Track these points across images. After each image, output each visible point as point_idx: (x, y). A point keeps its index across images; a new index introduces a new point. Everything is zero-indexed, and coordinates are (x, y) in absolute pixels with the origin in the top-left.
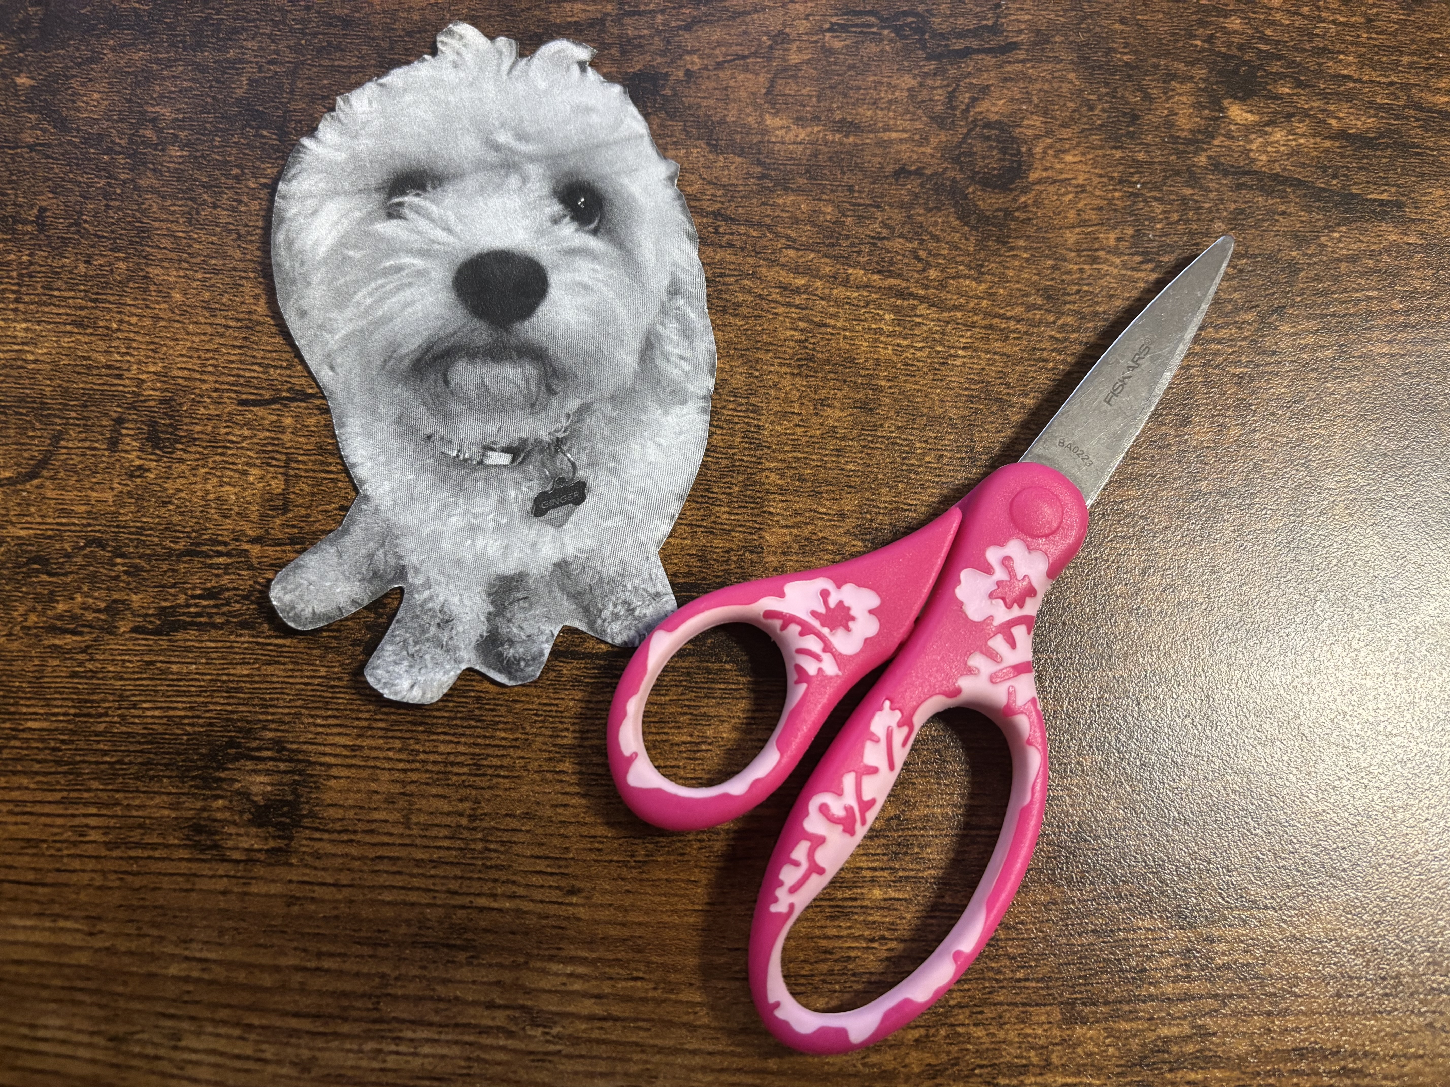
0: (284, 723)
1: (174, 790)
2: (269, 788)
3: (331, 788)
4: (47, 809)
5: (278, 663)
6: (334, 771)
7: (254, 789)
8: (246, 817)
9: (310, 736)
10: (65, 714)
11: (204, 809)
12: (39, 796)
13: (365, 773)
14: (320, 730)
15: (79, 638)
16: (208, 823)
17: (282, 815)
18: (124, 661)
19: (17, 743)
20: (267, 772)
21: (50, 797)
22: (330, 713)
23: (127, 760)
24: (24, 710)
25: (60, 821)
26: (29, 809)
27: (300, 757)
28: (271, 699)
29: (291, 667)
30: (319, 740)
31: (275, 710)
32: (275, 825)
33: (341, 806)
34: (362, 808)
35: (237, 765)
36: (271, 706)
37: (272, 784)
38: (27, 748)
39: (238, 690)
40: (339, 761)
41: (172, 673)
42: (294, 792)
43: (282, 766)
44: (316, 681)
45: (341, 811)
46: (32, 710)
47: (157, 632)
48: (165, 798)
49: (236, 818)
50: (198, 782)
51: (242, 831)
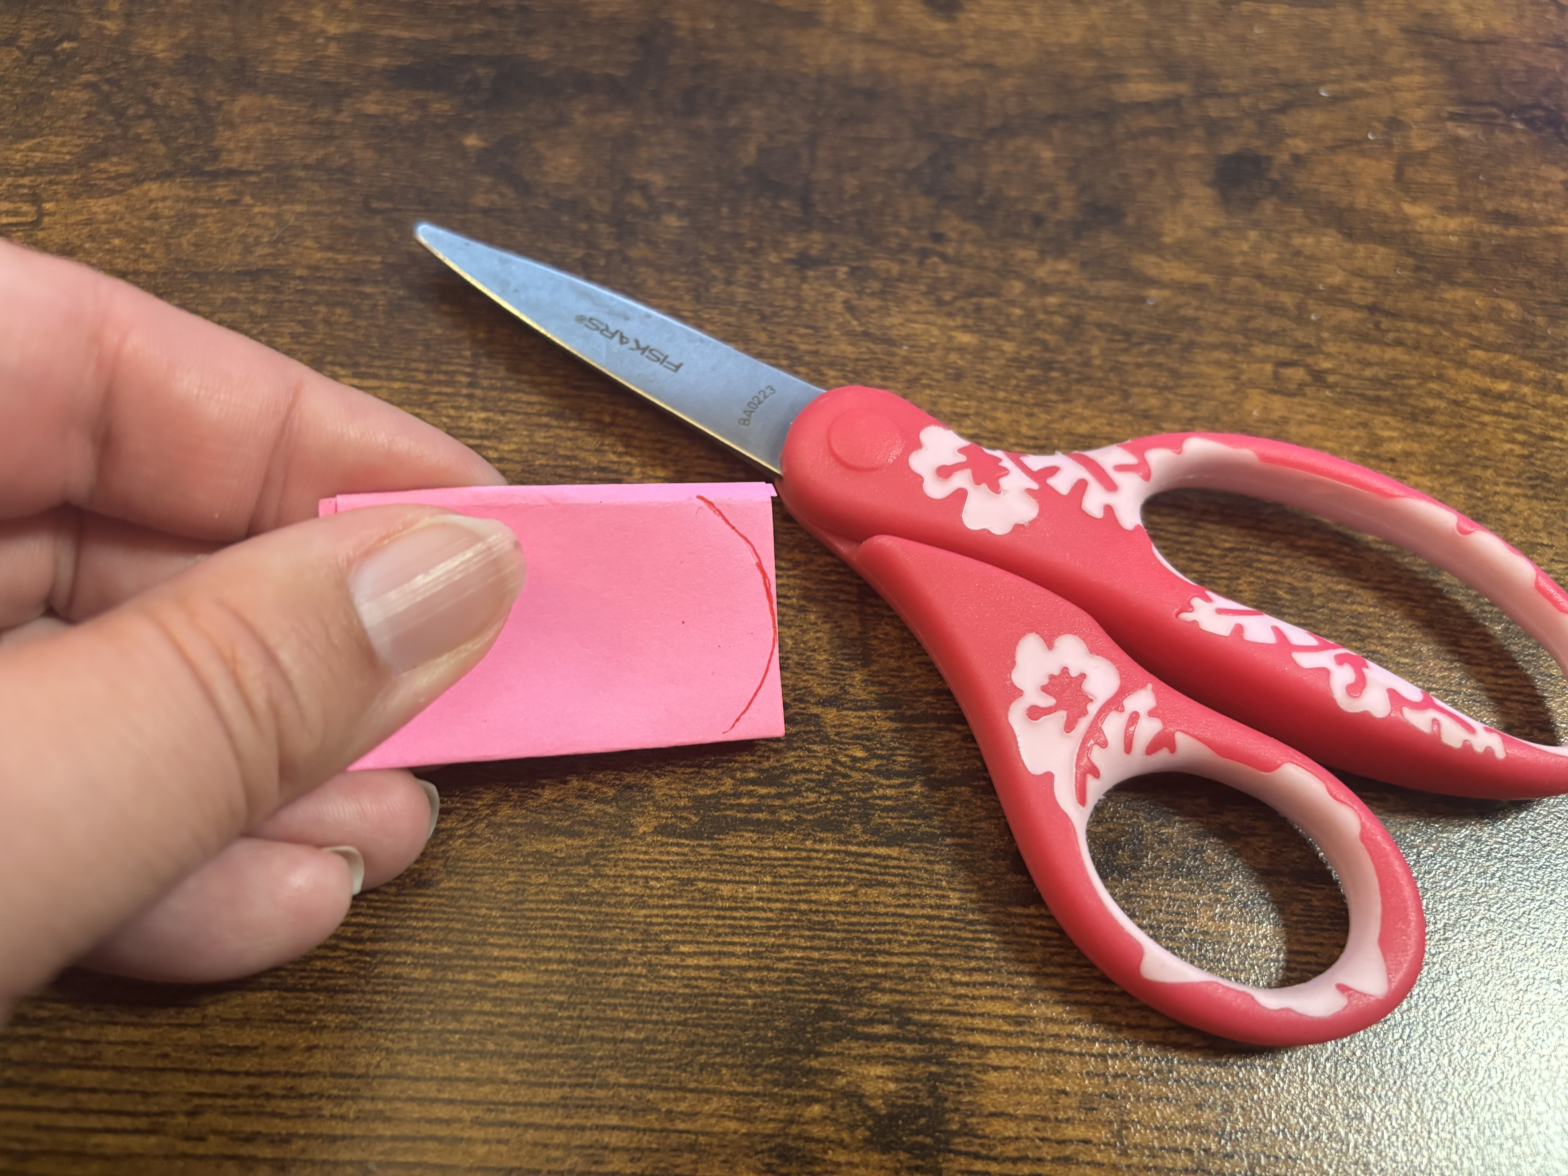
0: (902, 979)
1: (741, 1089)
2: (892, 1086)
3: (991, 1086)
4: (538, 1117)
5: (884, 884)
6: (993, 1058)
7: (869, 1088)
8: (861, 1133)
9: (948, 1001)
10: (561, 961)
11: (791, 1121)
12: (524, 1094)
13: (1042, 1062)
14: (962, 991)
15: (576, 842)
16: (800, 1143)
17: (918, 1132)
18: (646, 878)
19: (487, 1006)
20: (886, 1059)
21: (542, 1095)
22: (973, 964)
23: (662, 1037)
24: (496, 953)
25: (560, 1138)
26: (508, 1117)
27: (936, 1035)
28: (880, 941)
29: (903, 890)
30: (962, 1006)
31: (888, 959)
32: (909, 1149)
33: (1012, 1117)
34: (1045, 1119)
35: (837, 1047)
36: (880, 952)
37: (897, 1080)
38: (501, 1015)
39: (828, 926)
40: (998, 1041)
41: (722, 898)
42: (932, 1092)
43: (909, 1050)
44: (946, 914)
45: (1011, 1125)
46: (507, 953)
47: (695, 834)
48: (727, 1101)
49: (845, 1135)
50: (777, 1075)
51: (856, 1158)
